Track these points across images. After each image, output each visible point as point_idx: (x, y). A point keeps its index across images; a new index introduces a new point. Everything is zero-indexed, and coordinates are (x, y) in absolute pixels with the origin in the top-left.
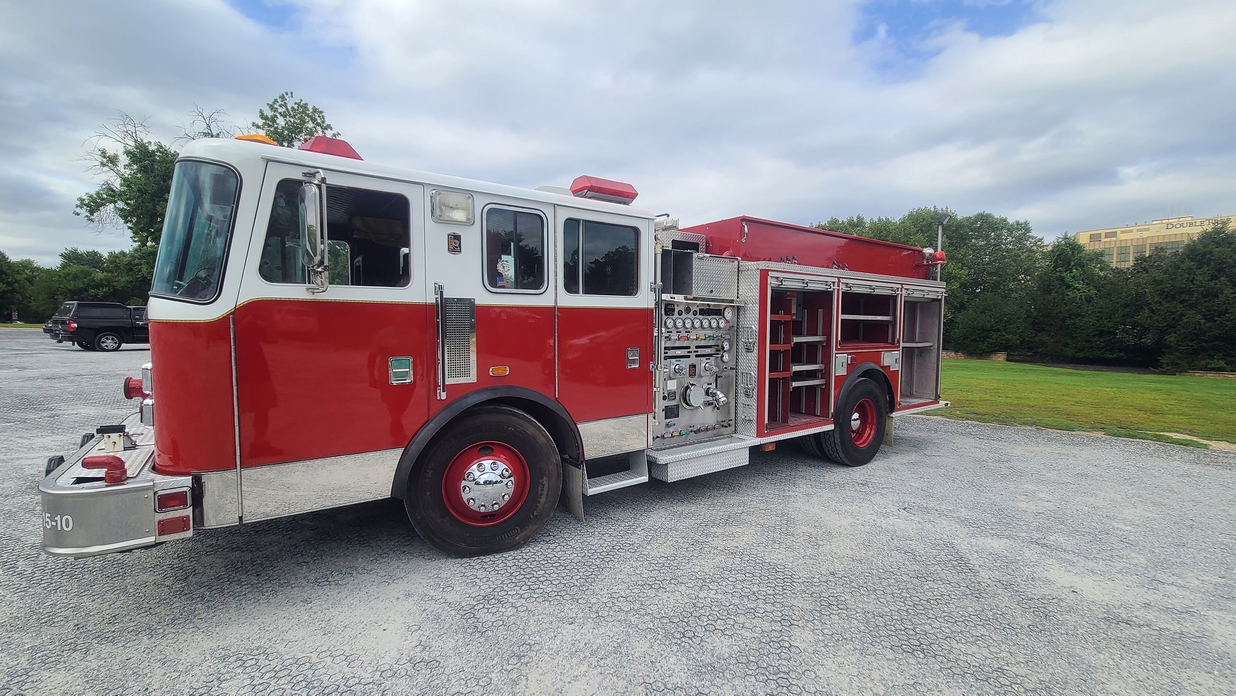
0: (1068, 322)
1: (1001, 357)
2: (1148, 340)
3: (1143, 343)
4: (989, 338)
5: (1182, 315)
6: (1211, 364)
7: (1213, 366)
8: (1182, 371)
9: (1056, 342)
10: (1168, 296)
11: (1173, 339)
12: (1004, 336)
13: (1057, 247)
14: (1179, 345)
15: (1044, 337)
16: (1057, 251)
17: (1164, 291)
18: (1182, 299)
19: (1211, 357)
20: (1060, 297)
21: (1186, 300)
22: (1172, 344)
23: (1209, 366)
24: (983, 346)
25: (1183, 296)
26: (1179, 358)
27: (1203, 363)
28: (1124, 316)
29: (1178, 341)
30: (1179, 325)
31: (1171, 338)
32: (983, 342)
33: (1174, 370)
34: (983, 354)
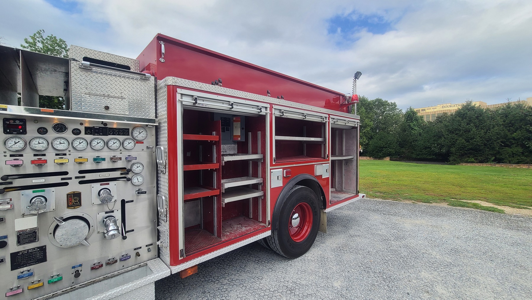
0: (413, 143)
1: (388, 159)
2: (444, 150)
3: (442, 152)
4: (383, 151)
5: (457, 140)
6: (469, 160)
7: (470, 161)
8: (458, 163)
9: (408, 152)
10: (451, 132)
11: (454, 150)
12: (388, 150)
13: (407, 112)
14: (456, 152)
15: (403, 150)
16: (407, 114)
17: (449, 130)
18: (456, 133)
19: (469, 157)
20: (409, 133)
21: (458, 134)
22: (453, 152)
23: (468, 161)
24: (380, 154)
25: (457, 132)
26: (456, 158)
27: (466, 159)
28: (434, 141)
29: (456, 150)
30: (456, 144)
31: (453, 150)
32: (380, 152)
33: (455, 163)
34: (381, 158)
